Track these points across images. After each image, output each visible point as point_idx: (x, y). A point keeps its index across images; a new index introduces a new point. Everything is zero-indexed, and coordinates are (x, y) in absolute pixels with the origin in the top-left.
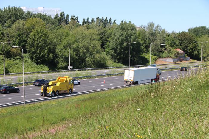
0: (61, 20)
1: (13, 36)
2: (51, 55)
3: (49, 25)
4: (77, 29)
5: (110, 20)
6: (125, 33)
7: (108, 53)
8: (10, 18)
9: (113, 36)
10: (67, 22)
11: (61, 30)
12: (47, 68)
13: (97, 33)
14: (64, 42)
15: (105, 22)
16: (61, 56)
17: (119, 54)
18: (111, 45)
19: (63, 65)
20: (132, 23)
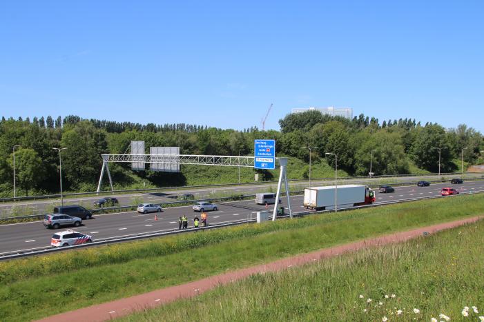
0: (361, 122)
1: (312, 141)
2: (350, 160)
3: (348, 128)
4: (378, 132)
5: (414, 122)
6: (432, 137)
7: (412, 158)
8: (309, 121)
9: (417, 140)
10: (366, 123)
11: (361, 134)
12: (345, 174)
13: (400, 136)
14: (365, 147)
15: (408, 125)
16: (361, 161)
17: (425, 160)
18: (415, 149)
19: (363, 171)
20: (438, 124)
